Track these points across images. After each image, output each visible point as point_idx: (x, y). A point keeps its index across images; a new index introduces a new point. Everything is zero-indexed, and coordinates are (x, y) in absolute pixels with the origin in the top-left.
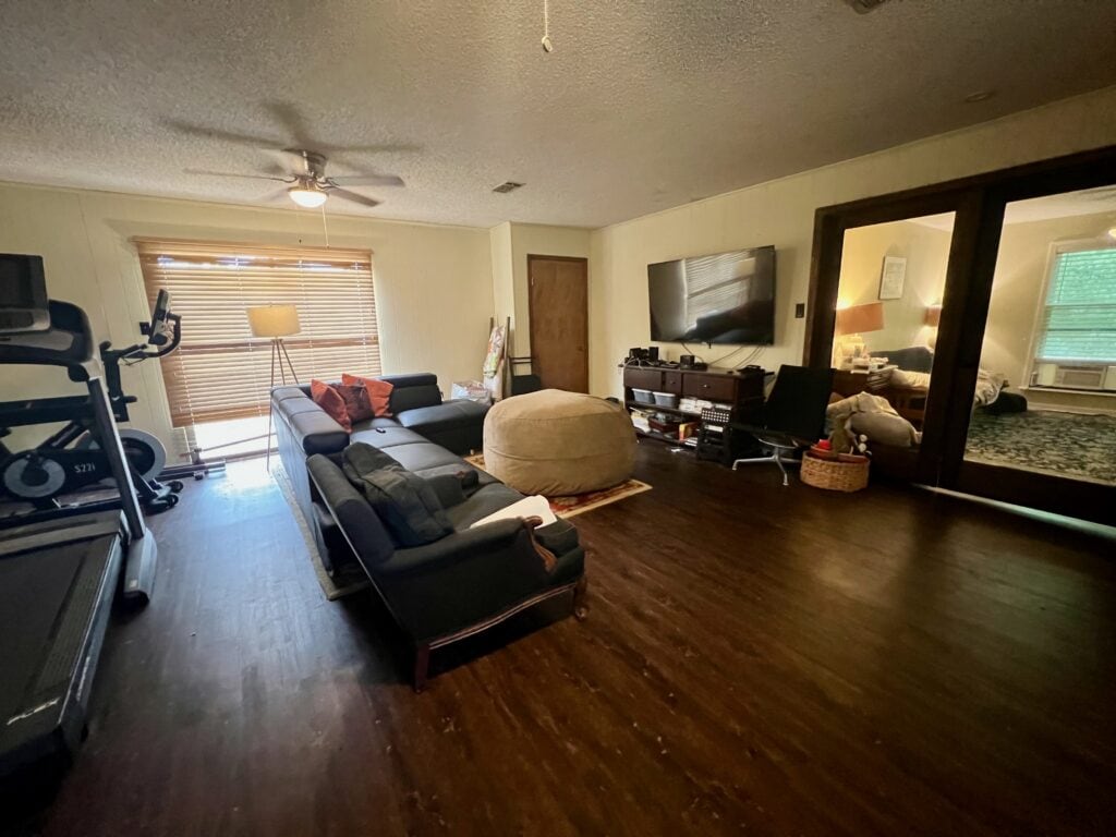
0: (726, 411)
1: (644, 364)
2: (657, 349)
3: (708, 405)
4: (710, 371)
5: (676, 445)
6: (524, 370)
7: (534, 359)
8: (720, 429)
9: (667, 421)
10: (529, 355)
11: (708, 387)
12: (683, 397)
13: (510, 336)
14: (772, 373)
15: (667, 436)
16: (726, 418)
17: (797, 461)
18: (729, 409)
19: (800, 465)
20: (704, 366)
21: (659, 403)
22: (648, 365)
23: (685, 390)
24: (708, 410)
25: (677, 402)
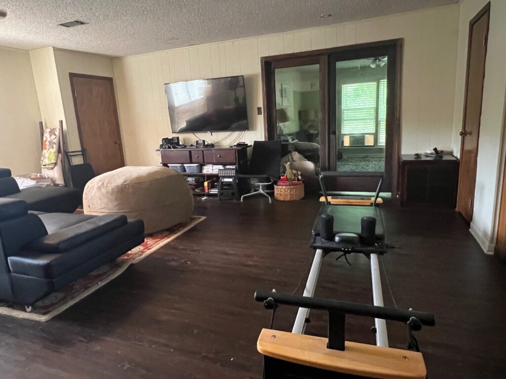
0: (233, 169)
1: (174, 147)
2: (178, 138)
3: (221, 167)
4: (216, 148)
5: (204, 195)
6: (77, 161)
7: (84, 152)
8: (231, 180)
9: (197, 181)
10: (80, 149)
11: (220, 157)
12: (204, 165)
13: (63, 135)
14: (251, 146)
15: (197, 190)
16: (233, 173)
17: (273, 191)
18: (234, 167)
19: (273, 193)
20: (212, 145)
21: (188, 171)
22: (177, 148)
23: (205, 161)
24: (221, 170)
25: (201, 170)
